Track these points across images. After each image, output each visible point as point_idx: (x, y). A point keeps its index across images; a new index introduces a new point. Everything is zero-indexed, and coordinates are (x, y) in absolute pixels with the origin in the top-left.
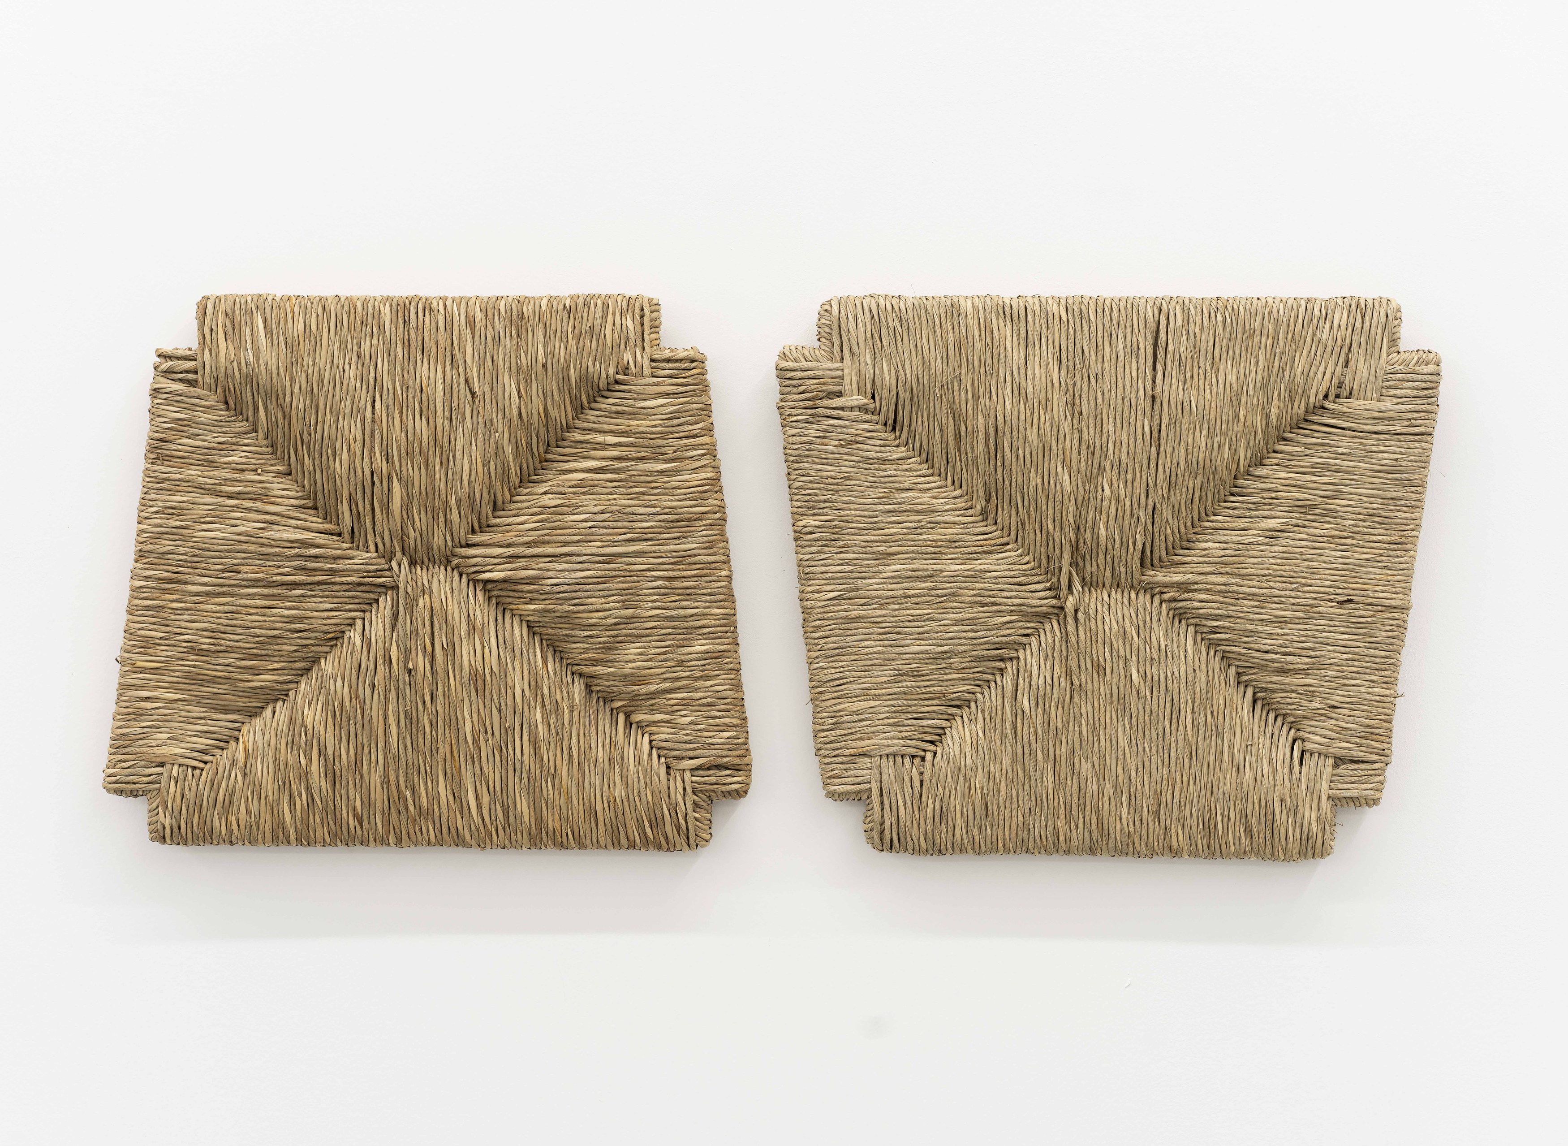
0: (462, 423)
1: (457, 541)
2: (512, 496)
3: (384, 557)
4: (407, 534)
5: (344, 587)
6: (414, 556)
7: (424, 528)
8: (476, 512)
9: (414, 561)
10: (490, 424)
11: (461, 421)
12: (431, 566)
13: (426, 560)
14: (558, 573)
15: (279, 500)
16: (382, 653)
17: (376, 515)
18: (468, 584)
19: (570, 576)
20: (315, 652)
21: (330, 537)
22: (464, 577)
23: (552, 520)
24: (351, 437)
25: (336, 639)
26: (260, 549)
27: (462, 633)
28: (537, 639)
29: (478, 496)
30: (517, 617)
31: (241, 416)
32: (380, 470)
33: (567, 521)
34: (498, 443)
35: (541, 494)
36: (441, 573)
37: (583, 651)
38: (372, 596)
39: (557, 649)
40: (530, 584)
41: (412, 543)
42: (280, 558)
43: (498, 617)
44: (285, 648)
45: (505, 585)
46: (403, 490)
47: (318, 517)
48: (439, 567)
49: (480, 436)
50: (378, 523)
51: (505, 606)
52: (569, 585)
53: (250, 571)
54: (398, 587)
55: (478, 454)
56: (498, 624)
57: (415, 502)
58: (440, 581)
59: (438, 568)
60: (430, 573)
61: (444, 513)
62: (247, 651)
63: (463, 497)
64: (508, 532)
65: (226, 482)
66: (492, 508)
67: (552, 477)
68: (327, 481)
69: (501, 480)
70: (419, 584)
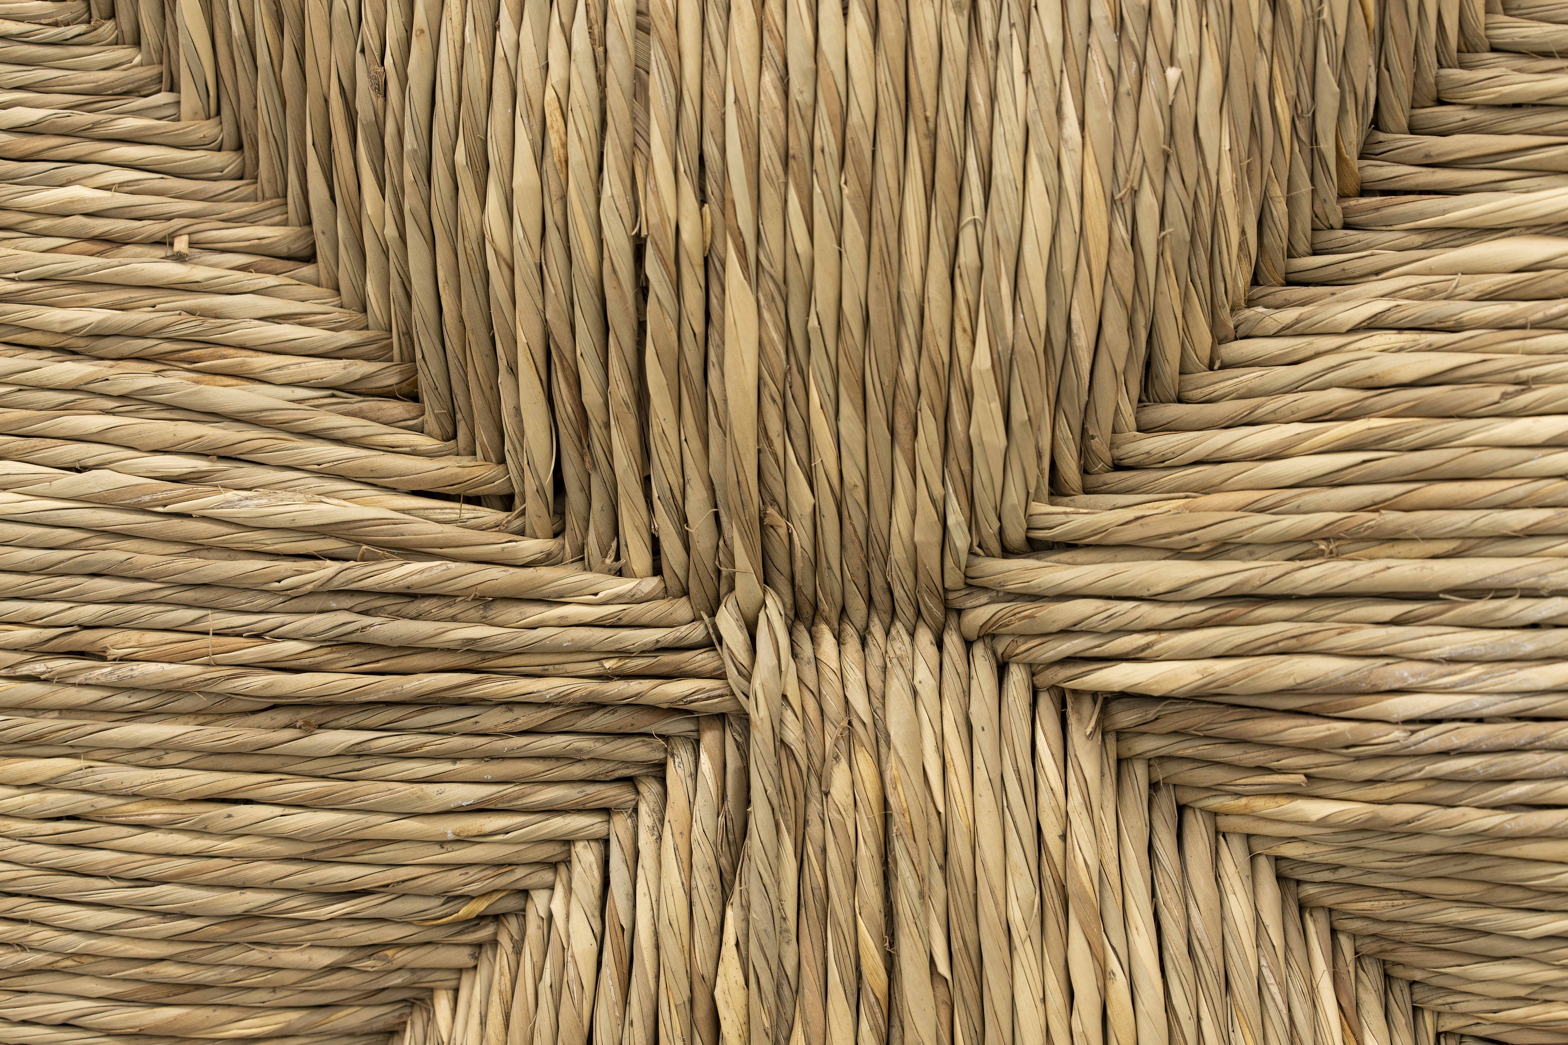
0: (1020, 26)
1: (990, 528)
2: (1219, 340)
3: (685, 592)
4: (781, 500)
5: (526, 718)
6: (808, 591)
7: (853, 477)
8: (1073, 407)
9: (807, 610)
10: (1141, 30)
11: (1016, 16)
12: (877, 629)
13: (857, 606)
14: (1437, 669)
15: (260, 362)
16: (681, 993)
17: (653, 420)
18: (1034, 705)
19: (1490, 684)
20: (413, 970)
21: (469, 511)
22: (1017, 676)
23: (1410, 439)
24: (550, 94)
25: (497, 918)
26: (181, 563)
27: (1016, 915)
28: (1317, 930)
29: (1083, 340)
30: (1237, 845)
31: (109, 25)
32: (671, 233)
33: (1479, 446)
34: (1178, 110)
35: (1354, 330)
36: (919, 659)
37: (1522, 992)
38: (637, 750)
39: (1398, 972)
40: (1317, 716)
41: (802, 539)
42: (262, 601)
43: (1157, 844)
44: (287, 956)
45: (1197, 718)
46: (766, 315)
47: (420, 430)
48: (912, 635)
49: (1099, 78)
50: (664, 457)
51: (1187, 797)
52: (1480, 720)
53: (142, 654)
54: (744, 719)
55: (1090, 160)
56: (1160, 877)
57: (819, 366)
58: (915, 693)
59: (906, 638)
60: (875, 660)
61: (940, 412)
62: (139, 971)
63: (1023, 345)
64: (1206, 490)
65: (46, 290)
66: (1135, 390)
67: (1390, 257)
68: (452, 281)
69: (1184, 269)
70: (833, 706)
